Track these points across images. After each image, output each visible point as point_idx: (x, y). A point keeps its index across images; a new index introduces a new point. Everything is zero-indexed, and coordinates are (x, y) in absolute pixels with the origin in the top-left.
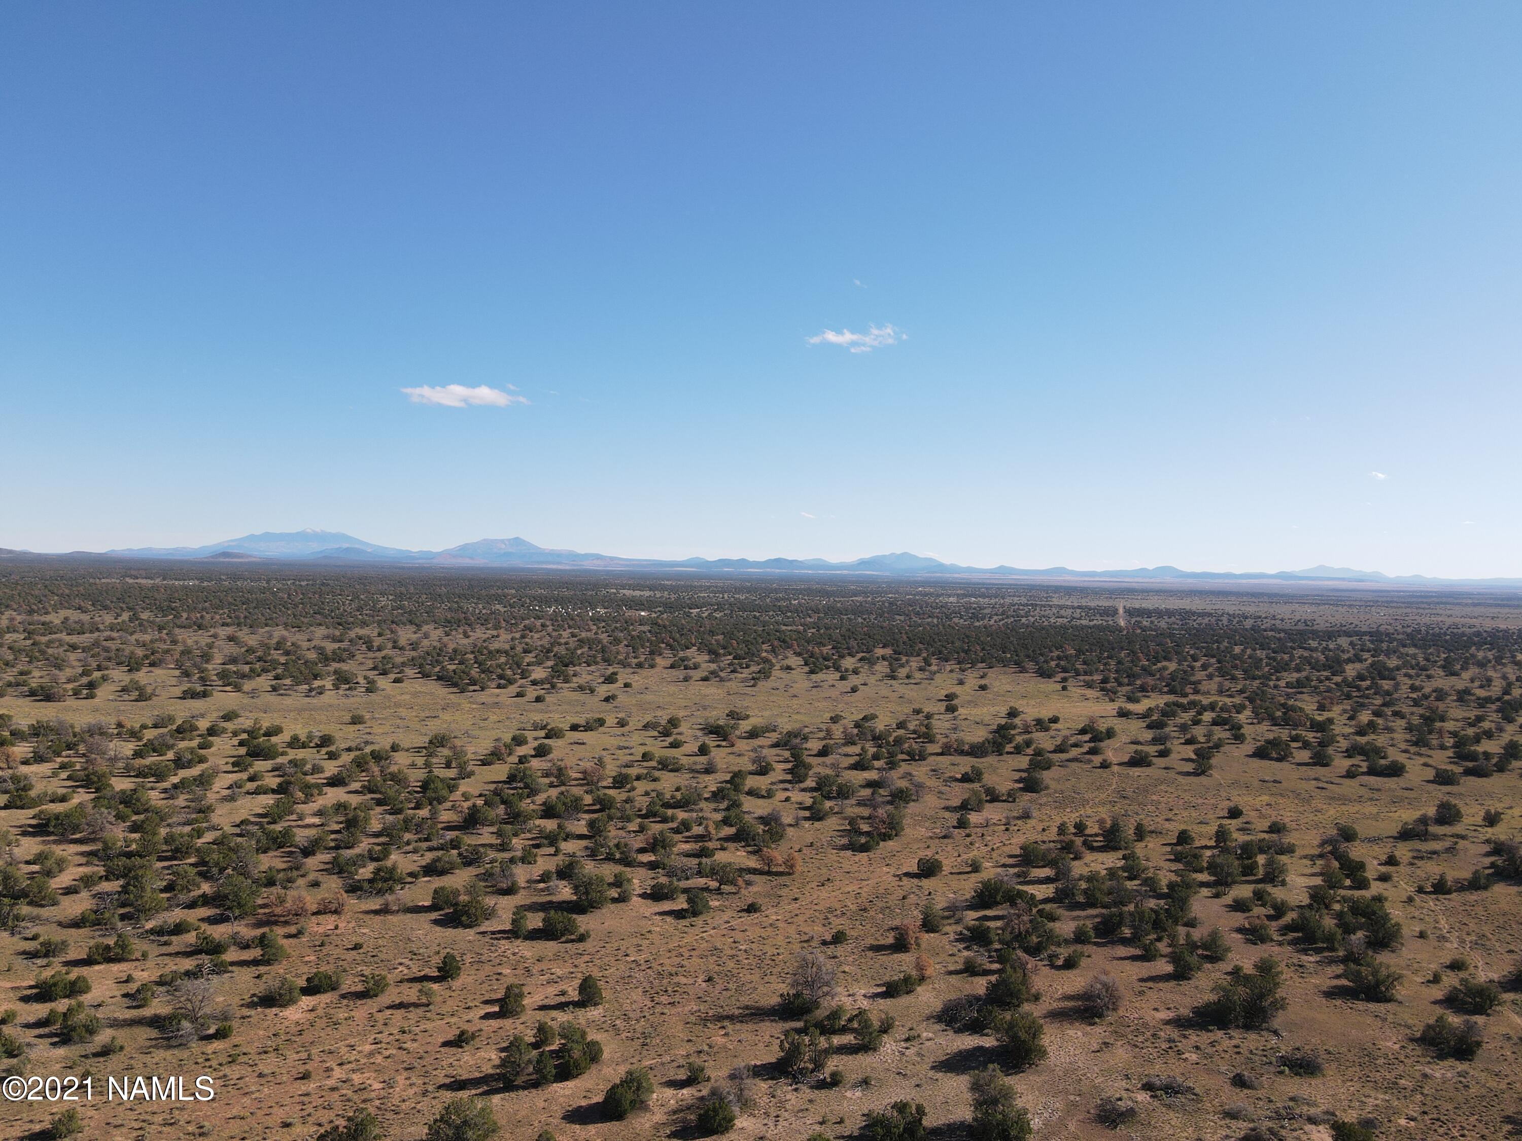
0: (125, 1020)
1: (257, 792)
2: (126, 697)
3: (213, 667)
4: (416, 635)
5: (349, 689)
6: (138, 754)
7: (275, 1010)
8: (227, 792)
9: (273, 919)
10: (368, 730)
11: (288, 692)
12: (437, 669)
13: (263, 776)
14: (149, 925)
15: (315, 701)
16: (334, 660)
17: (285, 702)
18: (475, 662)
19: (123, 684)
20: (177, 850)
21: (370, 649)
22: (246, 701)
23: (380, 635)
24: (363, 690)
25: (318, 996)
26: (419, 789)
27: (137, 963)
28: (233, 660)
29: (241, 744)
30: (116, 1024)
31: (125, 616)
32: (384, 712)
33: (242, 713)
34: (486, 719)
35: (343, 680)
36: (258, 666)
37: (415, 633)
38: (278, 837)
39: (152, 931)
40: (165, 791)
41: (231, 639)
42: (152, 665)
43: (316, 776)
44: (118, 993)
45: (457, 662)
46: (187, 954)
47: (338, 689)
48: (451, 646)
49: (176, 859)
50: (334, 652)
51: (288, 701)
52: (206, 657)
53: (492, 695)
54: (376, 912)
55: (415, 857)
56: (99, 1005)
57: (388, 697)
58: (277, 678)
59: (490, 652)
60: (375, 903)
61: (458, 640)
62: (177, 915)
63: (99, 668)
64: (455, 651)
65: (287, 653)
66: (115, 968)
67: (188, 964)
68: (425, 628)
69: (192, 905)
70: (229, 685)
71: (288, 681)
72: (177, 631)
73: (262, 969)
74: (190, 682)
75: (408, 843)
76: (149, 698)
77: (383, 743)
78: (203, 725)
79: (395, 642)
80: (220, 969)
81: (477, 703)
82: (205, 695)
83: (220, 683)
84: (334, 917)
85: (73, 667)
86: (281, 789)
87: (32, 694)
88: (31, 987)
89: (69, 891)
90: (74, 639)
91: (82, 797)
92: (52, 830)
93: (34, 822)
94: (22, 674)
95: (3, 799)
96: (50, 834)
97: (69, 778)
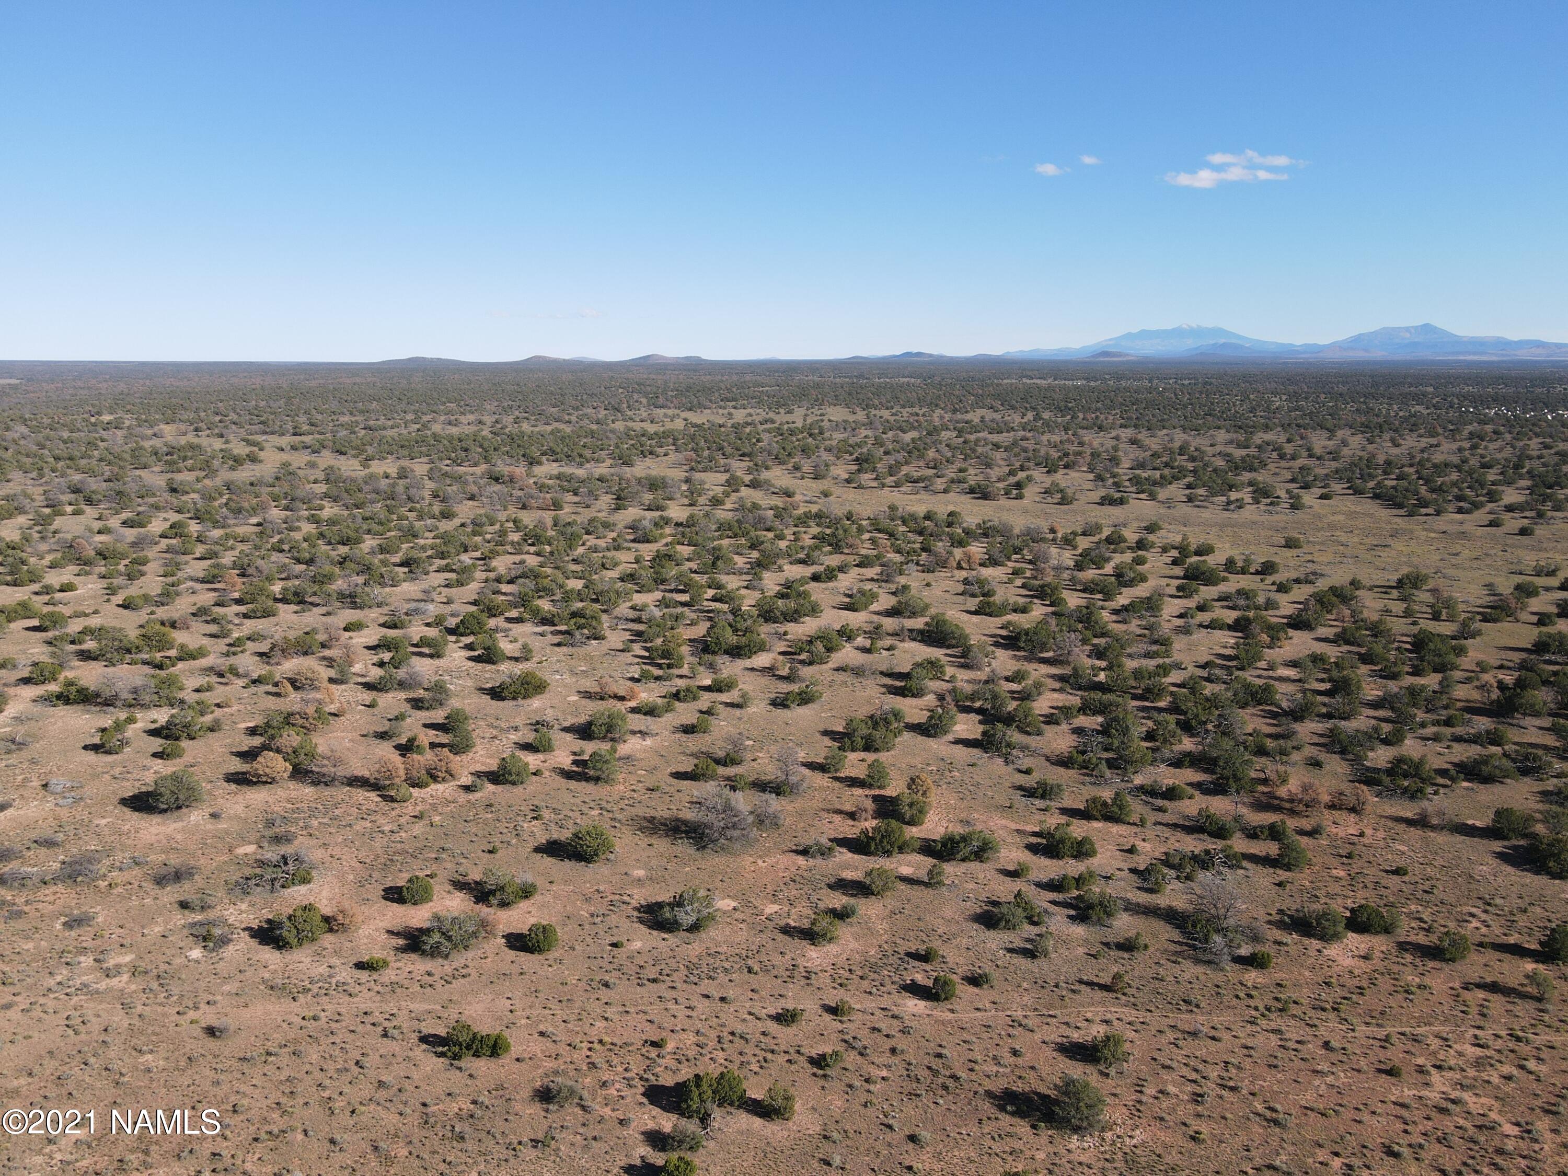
0: (1138, 905)
1: (1213, 625)
2: (1050, 500)
3: (1124, 470)
4: (1331, 443)
5: (1271, 504)
6: (1079, 567)
7: (1315, 944)
8: (1180, 622)
9: (1276, 802)
10: (1309, 557)
11: (1205, 504)
12: (1371, 484)
13: (1213, 607)
14: (1138, 780)
15: (1235, 516)
16: (1245, 469)
17: (1203, 515)
18: (1419, 478)
19: (1044, 485)
20: (1148, 690)
21: (1282, 457)
22: (1163, 511)
23: (1289, 441)
24: (1287, 505)
25: (1366, 938)
26: (1408, 646)
27: (1134, 829)
28: (1141, 465)
29: (1175, 562)
30: (1132, 908)
31: (1030, 416)
32: (1319, 535)
33: (1162, 524)
34: (1457, 554)
35: (1261, 493)
36: (1167, 471)
37: (1330, 439)
38: (1257, 692)
39: (1141, 789)
40: (1116, 612)
41: (1133, 442)
42: (1067, 467)
43: (1270, 612)
44: (1125, 866)
45: (1393, 477)
46: (1190, 830)
47: (1258, 503)
48: (1381, 459)
49: (1146, 699)
50: (1243, 459)
51: (1206, 514)
52: (1115, 461)
53: (1452, 522)
54: (1410, 822)
55: (1438, 747)
56: (1109, 878)
57: (1319, 517)
58: (1189, 487)
59: (1435, 466)
60: (1408, 810)
61: (1384, 450)
62: (1166, 776)
63: (1022, 468)
64: (1388, 463)
65: (1193, 459)
66: (1115, 829)
67: (1192, 845)
68: (1340, 434)
69: (1177, 763)
70: (1142, 492)
71: (1201, 491)
72: (1081, 432)
73: (1283, 875)
74: (1104, 487)
75: (1423, 725)
76: (1070, 503)
77: (1338, 577)
78: (1131, 536)
79: (1309, 450)
80: (1234, 861)
81: (1435, 532)
82: (1121, 502)
83: (1134, 489)
84: (1352, 818)
85: (1000, 466)
86: (1239, 626)
87: (972, 491)
88: (1035, 834)
89: (1050, 720)
90: (995, 438)
91: (1039, 611)
92: (1022, 645)
93: (1004, 633)
94: (961, 471)
95: (973, 604)
96: (1019, 649)
97: (1023, 586)
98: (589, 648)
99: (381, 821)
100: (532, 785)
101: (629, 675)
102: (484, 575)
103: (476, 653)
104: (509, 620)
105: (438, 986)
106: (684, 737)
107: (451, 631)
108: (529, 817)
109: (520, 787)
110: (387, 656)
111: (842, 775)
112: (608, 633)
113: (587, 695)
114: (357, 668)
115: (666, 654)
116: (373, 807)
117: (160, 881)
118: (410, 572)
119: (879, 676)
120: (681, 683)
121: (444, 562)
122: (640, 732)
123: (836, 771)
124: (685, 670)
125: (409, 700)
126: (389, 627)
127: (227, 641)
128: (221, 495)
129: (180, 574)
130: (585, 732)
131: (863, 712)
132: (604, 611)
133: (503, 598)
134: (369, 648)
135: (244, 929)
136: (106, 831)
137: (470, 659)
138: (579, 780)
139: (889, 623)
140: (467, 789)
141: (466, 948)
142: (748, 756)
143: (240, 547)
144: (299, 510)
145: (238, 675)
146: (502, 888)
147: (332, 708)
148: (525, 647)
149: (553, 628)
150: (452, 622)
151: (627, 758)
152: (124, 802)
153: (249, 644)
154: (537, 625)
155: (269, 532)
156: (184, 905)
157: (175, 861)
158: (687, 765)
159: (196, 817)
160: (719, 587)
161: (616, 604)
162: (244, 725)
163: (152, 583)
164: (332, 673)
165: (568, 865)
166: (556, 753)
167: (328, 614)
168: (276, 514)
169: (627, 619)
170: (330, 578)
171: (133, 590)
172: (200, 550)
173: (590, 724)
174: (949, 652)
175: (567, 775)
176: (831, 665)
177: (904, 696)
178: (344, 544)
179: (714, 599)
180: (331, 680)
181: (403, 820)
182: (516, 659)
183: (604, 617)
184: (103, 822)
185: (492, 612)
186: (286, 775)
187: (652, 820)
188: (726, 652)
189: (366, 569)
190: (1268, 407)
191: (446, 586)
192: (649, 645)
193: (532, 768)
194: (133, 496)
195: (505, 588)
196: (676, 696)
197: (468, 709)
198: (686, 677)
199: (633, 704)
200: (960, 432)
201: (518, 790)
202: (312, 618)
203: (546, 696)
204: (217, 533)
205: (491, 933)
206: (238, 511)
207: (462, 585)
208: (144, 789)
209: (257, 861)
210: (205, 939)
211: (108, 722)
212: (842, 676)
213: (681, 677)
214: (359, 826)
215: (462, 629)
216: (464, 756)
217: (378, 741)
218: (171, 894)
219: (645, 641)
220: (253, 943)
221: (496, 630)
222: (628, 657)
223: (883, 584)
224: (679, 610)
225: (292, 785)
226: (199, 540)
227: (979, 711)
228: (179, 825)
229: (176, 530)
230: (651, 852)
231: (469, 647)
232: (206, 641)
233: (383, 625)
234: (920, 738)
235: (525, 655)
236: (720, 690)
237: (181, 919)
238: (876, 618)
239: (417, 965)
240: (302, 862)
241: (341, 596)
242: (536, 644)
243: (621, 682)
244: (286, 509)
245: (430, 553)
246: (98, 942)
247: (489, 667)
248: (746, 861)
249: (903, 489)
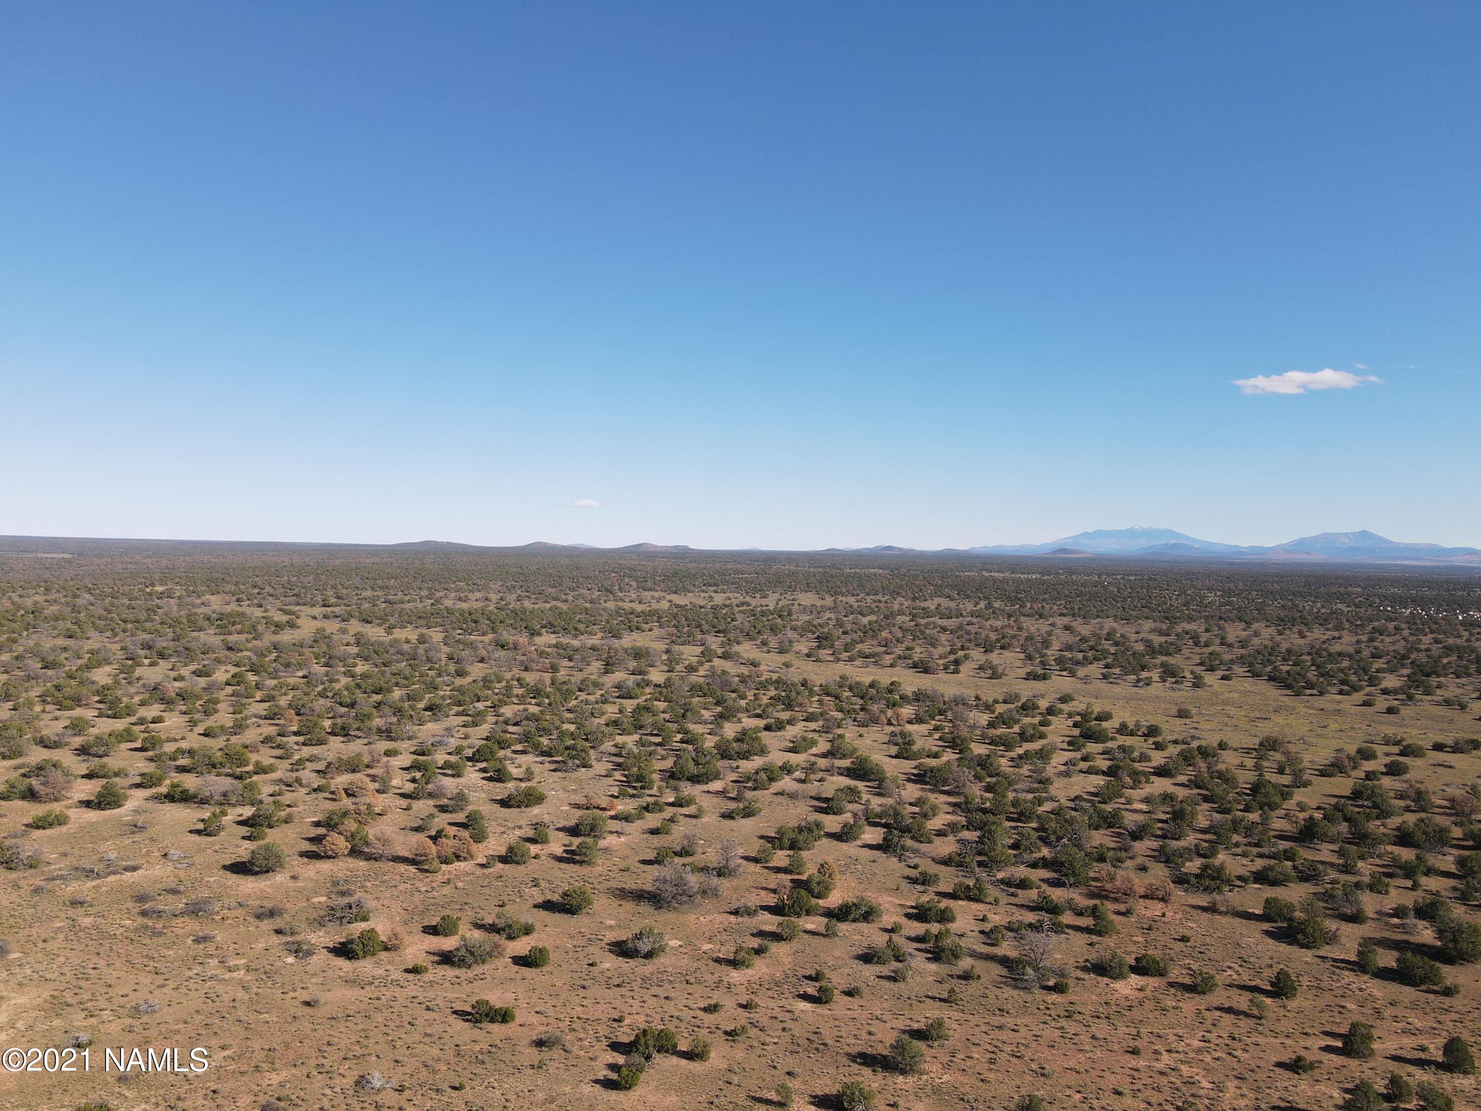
0: (981, 954)
1: (1089, 771)
2: (982, 674)
3: (1052, 653)
4: (1246, 633)
5: (1176, 682)
6: (991, 725)
7: (1106, 980)
8: (1063, 768)
9: (1104, 893)
10: (1195, 725)
11: (1117, 681)
12: (1269, 669)
13: (1094, 758)
14: (1000, 875)
15: (1142, 691)
16: (1161, 653)
17: (1114, 690)
18: (1312, 665)
19: (980, 663)
20: (1021, 814)
21: (1196, 644)
22: (1079, 686)
23: (1207, 631)
24: (1190, 684)
25: (1146, 978)
26: (1248, 791)
27: (990, 906)
28: (1069, 648)
29: (1076, 725)
30: (974, 954)
31: (982, 604)
32: (1211, 708)
33: (1075, 696)
34: (1325, 727)
35: (1169, 672)
36: (1090, 654)
37: (1245, 630)
38: (1108, 817)
39: (1002, 881)
40: (1012, 759)
41: (1067, 628)
42: (1002, 648)
43: (1144, 764)
44: (977, 929)
45: (1291, 663)
46: (1031, 909)
47: (1164, 681)
48: (1284, 646)
49: (1020, 821)
50: (1161, 645)
51: (1117, 689)
52: (1046, 644)
53: (1333, 701)
54: (1204, 909)
55: (1245, 861)
56: (962, 935)
57: (1216, 694)
58: (1107, 666)
59: (1330, 655)
60: (1203, 900)
61: (1292, 640)
62: (1021, 872)
63: (963, 648)
64: (1289, 651)
65: (1117, 644)
66: (974, 906)
67: (1031, 917)
68: (1255, 626)
69: (1034, 865)
70: (1065, 670)
71: (1117, 671)
72: (1022, 619)
73: (1095, 938)
74: (1032, 665)
75: (1237, 845)
76: (999, 677)
77: (1211, 740)
78: (1043, 704)
79: (1223, 638)
80: (1058, 928)
81: (1313, 708)
82: (1044, 677)
83: (1057, 668)
84: (1161, 905)
85: (944, 646)
86: (1111, 772)
87: (915, 666)
88: (913, 907)
89: (940, 833)
90: (944, 622)
91: (949, 756)
92: (928, 780)
93: (915, 771)
94: (908, 649)
95: (894, 750)
96: (926, 783)
97: (940, 739)
98: (578, 774)
99: (418, 884)
100: (532, 865)
101: (610, 793)
102: (494, 719)
103: (489, 775)
104: (515, 752)
105: (464, 984)
106: (650, 837)
107: (469, 759)
108: (529, 885)
109: (523, 866)
110: (418, 775)
111: (771, 865)
112: (594, 763)
113: (577, 806)
114: (394, 782)
115: (640, 778)
116: (412, 875)
117: (259, 917)
118: (434, 714)
119: (808, 800)
120: (650, 799)
121: (461, 709)
122: (617, 832)
123: (767, 862)
124: (654, 791)
125: (436, 806)
126: (418, 755)
127: (290, 761)
128: (270, 652)
129: (245, 712)
130: (574, 831)
131: (794, 823)
132: (592, 747)
133: (509, 736)
134: (403, 769)
135: (324, 948)
136: (215, 886)
137: (484, 778)
138: (569, 863)
139: (822, 763)
140: (482, 866)
141: (483, 962)
142: (700, 850)
143: (291, 694)
144: (337, 665)
145: (301, 785)
146: (510, 926)
147: (377, 810)
148: (528, 770)
149: (550, 759)
150: (469, 752)
151: (606, 849)
152: (225, 867)
153: (308, 764)
154: (537, 756)
155: (314, 682)
156: (278, 932)
157: (268, 905)
158: (651, 856)
159: (279, 878)
160: (686, 732)
161: (601, 742)
162: (309, 820)
163: (224, 717)
164: (376, 785)
165: (558, 916)
166: (551, 844)
167: (369, 743)
168: (318, 669)
169: (610, 754)
170: (369, 717)
171: (210, 722)
172: (259, 695)
173: (577, 825)
174: (869, 784)
175: (560, 859)
176: (772, 790)
177: (827, 813)
178: (377, 693)
179: (682, 741)
180: (378, 791)
181: (434, 885)
182: (521, 780)
183: (592, 752)
184: (212, 879)
185: (503, 745)
186: (346, 852)
187: (622, 890)
188: (688, 779)
189: (398, 711)
190: (1201, 602)
191: (464, 726)
192: (626, 773)
193: (533, 854)
194: (198, 652)
195: (511, 729)
196: (646, 808)
197: (483, 813)
198: (655, 796)
199: (612, 813)
200: (914, 617)
201: (521, 868)
202: (356, 747)
203: (544, 805)
204: (271, 683)
205: (501, 954)
206: (288, 665)
207: (477, 725)
208: (239, 860)
209: (328, 906)
210: (296, 952)
211: (206, 815)
212: (780, 799)
213: (651, 796)
214: (402, 887)
215: (477, 757)
216: (480, 845)
217: (414, 833)
218: (267, 925)
219: (624, 770)
220: (331, 956)
221: (506, 758)
222: (610, 781)
223: (824, 735)
224: (653, 748)
225: (349, 860)
226: (258, 687)
227: (885, 826)
228: (268, 883)
229: (237, 680)
230: (621, 910)
231: (484, 770)
232: (273, 761)
233: (414, 753)
234: (835, 842)
235: (529, 775)
236: (681, 806)
237: (276, 940)
238: (813, 759)
239: (449, 972)
240: (362, 907)
241: (379, 731)
242: (537, 769)
243: (604, 797)
244: (326, 665)
245: (448, 701)
246: (220, 951)
247: (498, 785)
248: (692, 917)
249: (856, 663)
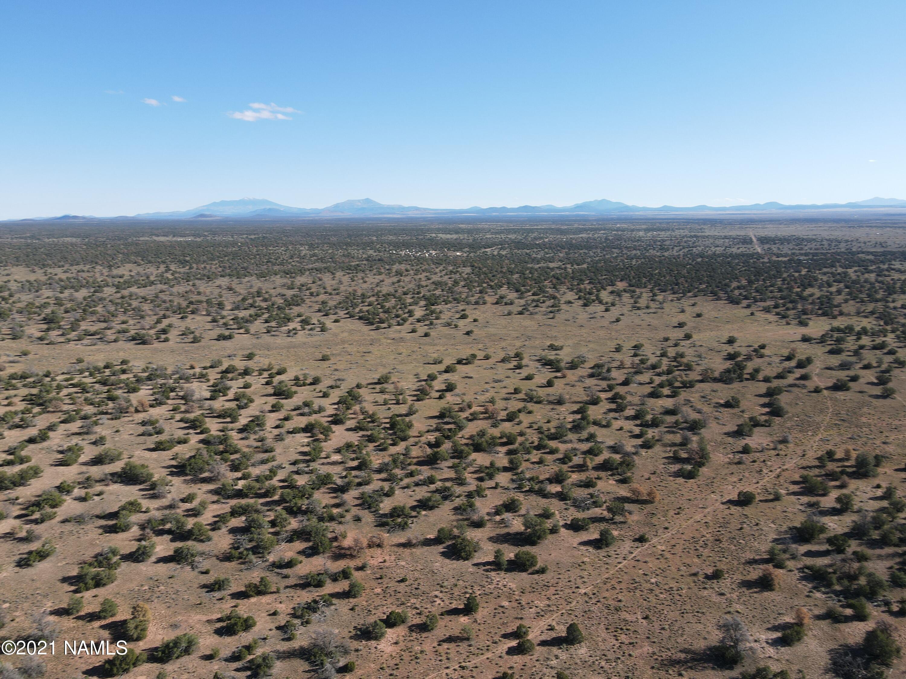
0: (285, 653)
1: (295, 430)
2: (186, 340)
3: (228, 312)
4: (334, 282)
5: (311, 329)
6: (213, 396)
7: (373, 643)
8: (277, 431)
9: (343, 551)
10: (335, 367)
11: (276, 333)
12: (357, 311)
13: (292, 415)
14: (271, 558)
15: (293, 340)
16: (294, 305)
17: (277, 341)
18: (378, 304)
19: (181, 329)
21: (311, 294)
22: (254, 341)
23: (313, 282)
24: (319, 329)
25: (395, 630)
27: (275, 596)
29: (267, 382)
30: (281, 656)
31: (162, 268)
33: (257, 352)
35: (305, 322)
36: (252, 311)
37: (333, 280)
39: (274, 565)
40: (241, 431)
41: (230, 289)
42: (193, 312)
43: (322, 414)
44: (273, 626)
45: (366, 304)
46: (303, 586)
47: (304, 329)
48: (359, 292)
49: (267, 496)
50: (292, 298)
52: (221, 306)
53: (396, 331)
54: (404, 545)
55: (410, 492)
56: (265, 639)
57: (336, 335)
58: (267, 321)
59: (384, 295)
60: (401, 537)
61: (360, 285)
62: (284, 550)
63: (165, 317)
64: (362, 294)
65: (265, 300)
66: (265, 599)
67: (306, 597)
68: (338, 275)
69: (290, 539)
70: (241, 328)
71: (273, 324)
72: (197, 282)
73: (353, 601)
74: (218, 326)
75: (401, 479)
76: (199, 341)
77: (350, 380)
78: (239, 364)
79: (324, 288)
80: (328, 600)
81: (389, 338)
82: (230, 337)
83: (235, 326)
85: (149, 316)
87: (134, 339)
88: (220, 620)
89: (215, 527)
90: (142, 292)
91: (194, 439)
92: (188, 472)
93: (174, 463)
94: (124, 322)
95: (151, 442)
96: (187, 475)
97: (181, 420)
111: (82, 613)
119: (95, 519)
123: (78, 611)
131: (89, 554)
139: (96, 471)
174: (141, 487)
176: (58, 519)
177: (117, 532)
200: (118, 287)
212: (68, 527)
223: (86, 437)
227: (169, 532)
234: (133, 565)
238: (84, 468)
